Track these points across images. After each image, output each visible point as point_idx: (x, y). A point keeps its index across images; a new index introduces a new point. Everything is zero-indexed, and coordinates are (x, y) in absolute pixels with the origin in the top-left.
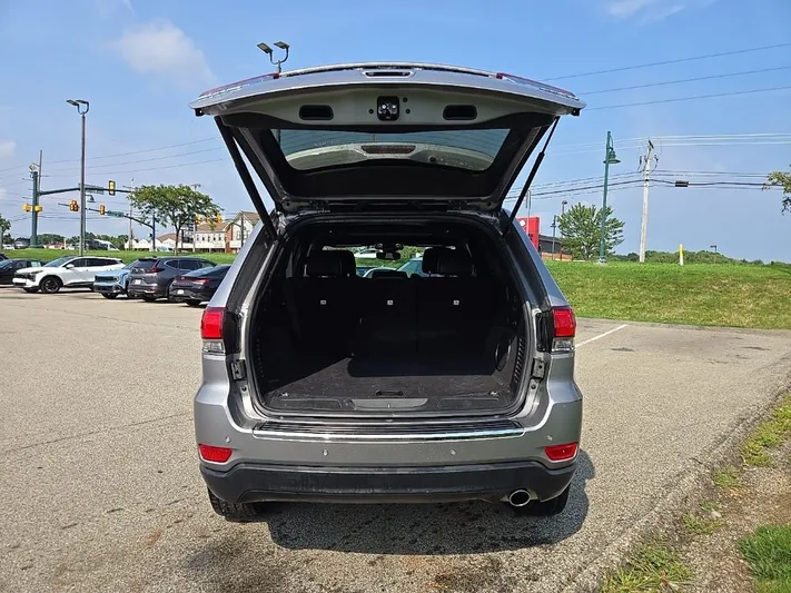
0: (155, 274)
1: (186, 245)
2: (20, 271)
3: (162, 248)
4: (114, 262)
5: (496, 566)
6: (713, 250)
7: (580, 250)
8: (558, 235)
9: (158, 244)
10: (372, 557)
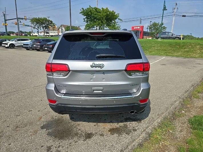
0: (39, 44)
1: (47, 34)
2: (3, 43)
3: (41, 35)
4: (28, 40)
5: (126, 126)
6: (190, 35)
7: (154, 35)
8: (149, 31)
9: (40, 34)
10: (95, 124)
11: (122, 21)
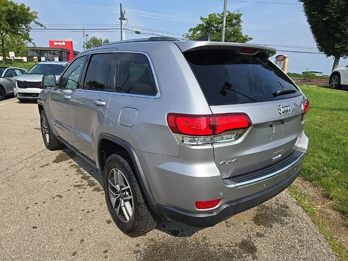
11: (43, 28)
